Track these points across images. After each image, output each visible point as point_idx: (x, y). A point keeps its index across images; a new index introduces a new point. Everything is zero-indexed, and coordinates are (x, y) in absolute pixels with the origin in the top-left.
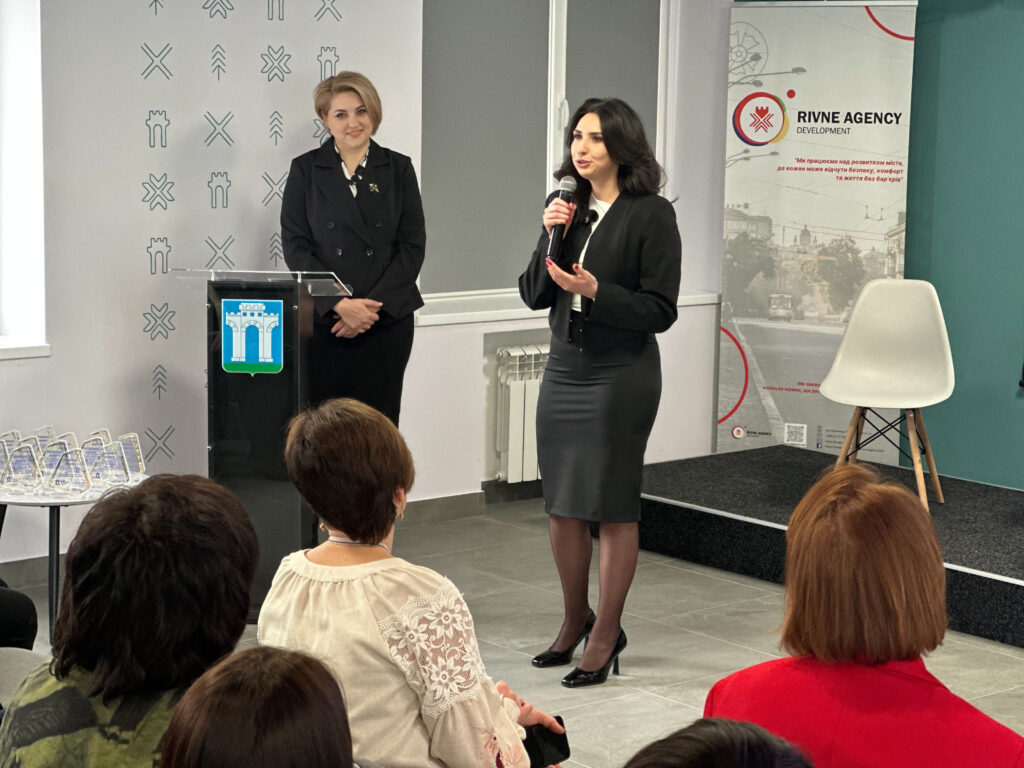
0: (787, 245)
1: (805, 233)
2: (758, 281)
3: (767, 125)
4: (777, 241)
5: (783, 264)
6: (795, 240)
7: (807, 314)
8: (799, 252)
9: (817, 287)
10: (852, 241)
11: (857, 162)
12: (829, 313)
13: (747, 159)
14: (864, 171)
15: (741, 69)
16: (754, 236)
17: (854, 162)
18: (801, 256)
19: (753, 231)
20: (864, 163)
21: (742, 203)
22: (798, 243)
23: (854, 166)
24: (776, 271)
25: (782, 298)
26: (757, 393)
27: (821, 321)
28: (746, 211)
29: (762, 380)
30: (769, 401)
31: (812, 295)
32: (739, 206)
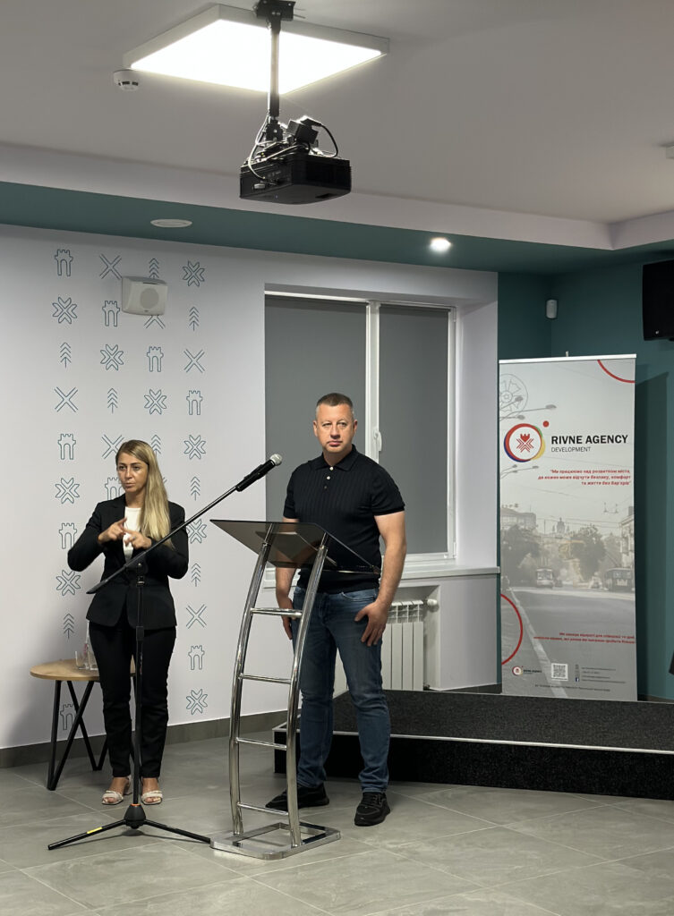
0: (547, 533)
1: (561, 524)
2: (527, 560)
3: (529, 447)
4: (540, 530)
5: (546, 546)
6: (554, 529)
7: (564, 583)
8: (556, 538)
9: (571, 563)
10: (596, 529)
11: (596, 472)
12: (581, 582)
13: (515, 472)
14: (603, 477)
15: (508, 408)
16: (523, 527)
17: (594, 472)
18: (558, 541)
19: (522, 524)
20: (601, 472)
21: (513, 504)
22: (556, 531)
23: (595, 475)
24: (540, 552)
25: (546, 571)
26: (530, 642)
27: (575, 587)
28: (516, 510)
29: (533, 631)
30: (539, 648)
31: (567, 569)
32: (511, 506)
